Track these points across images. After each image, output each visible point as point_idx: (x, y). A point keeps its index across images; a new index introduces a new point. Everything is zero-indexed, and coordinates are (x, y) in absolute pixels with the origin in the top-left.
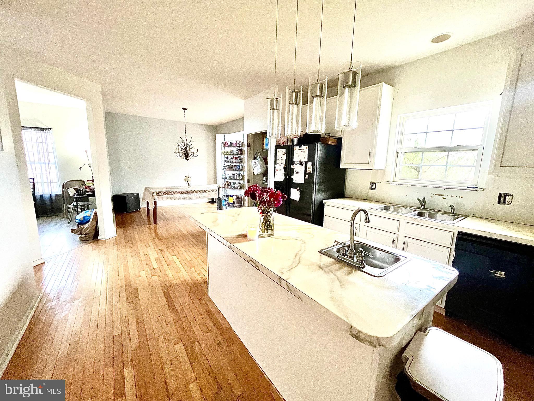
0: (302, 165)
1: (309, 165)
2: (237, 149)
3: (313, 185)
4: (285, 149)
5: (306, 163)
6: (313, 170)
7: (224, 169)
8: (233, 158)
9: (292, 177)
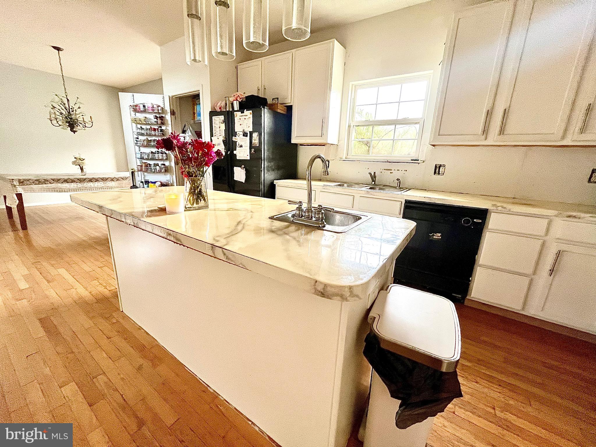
0: (247, 136)
1: (255, 135)
2: (155, 116)
3: (260, 161)
4: (223, 116)
5: (251, 133)
6: (260, 142)
7: (137, 145)
8: (149, 129)
9: (235, 152)
